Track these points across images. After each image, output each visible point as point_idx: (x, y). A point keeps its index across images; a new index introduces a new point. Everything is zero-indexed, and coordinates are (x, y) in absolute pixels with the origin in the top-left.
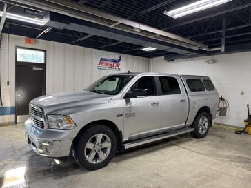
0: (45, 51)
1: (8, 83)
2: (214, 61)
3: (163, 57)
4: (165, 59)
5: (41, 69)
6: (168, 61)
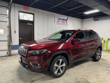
1: (15, 32)
3: (93, 18)
5: (32, 24)
6: (95, 20)
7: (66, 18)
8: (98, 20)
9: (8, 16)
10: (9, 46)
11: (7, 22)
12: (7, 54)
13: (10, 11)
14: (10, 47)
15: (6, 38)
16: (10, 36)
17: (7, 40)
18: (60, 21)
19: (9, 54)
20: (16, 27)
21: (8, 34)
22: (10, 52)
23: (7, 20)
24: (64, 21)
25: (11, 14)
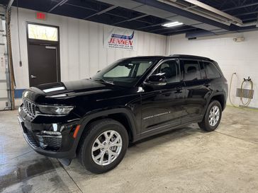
0: (58, 27)
1: (21, 63)
2: (243, 39)
3: (185, 34)
4: (186, 36)
5: (54, 48)
6: (189, 39)
7: (130, 35)
8: (195, 38)
9: (5, 33)
10: (10, 90)
11: (4, 44)
12: (7, 105)
13: (8, 24)
14: (13, 92)
15: (4, 77)
16: (11, 72)
17: (5, 79)
18: (116, 39)
19: (10, 105)
20: (21, 54)
21: (7, 67)
22: (12, 102)
23: (5, 40)
24: (124, 40)
25: (11, 28)
